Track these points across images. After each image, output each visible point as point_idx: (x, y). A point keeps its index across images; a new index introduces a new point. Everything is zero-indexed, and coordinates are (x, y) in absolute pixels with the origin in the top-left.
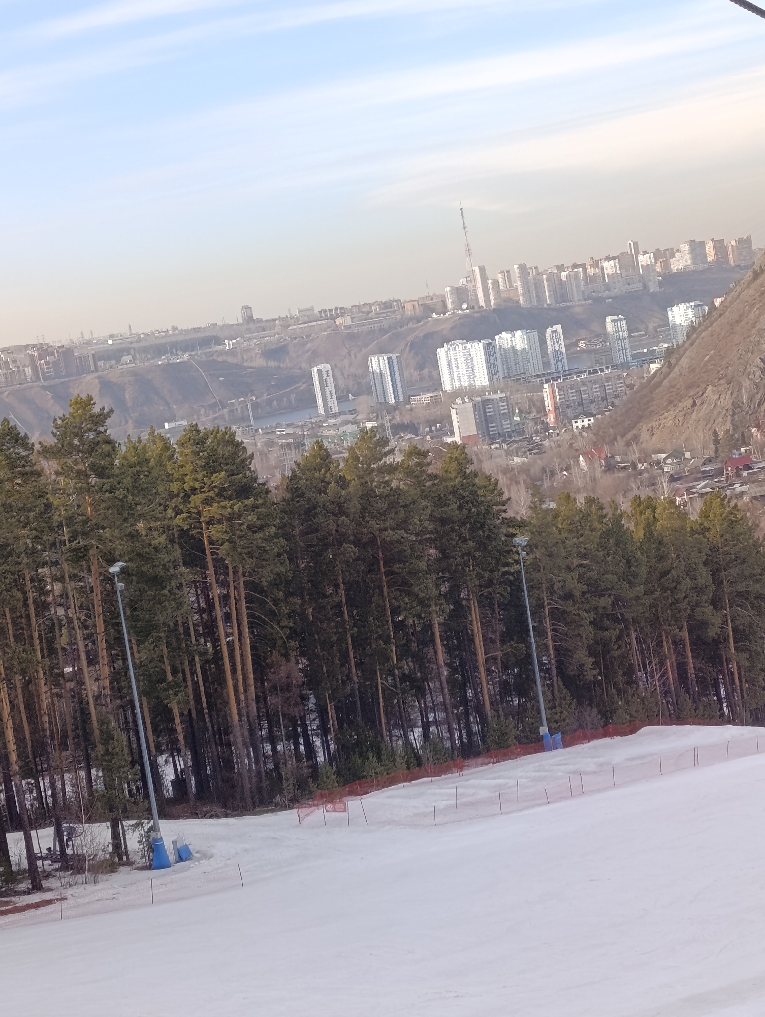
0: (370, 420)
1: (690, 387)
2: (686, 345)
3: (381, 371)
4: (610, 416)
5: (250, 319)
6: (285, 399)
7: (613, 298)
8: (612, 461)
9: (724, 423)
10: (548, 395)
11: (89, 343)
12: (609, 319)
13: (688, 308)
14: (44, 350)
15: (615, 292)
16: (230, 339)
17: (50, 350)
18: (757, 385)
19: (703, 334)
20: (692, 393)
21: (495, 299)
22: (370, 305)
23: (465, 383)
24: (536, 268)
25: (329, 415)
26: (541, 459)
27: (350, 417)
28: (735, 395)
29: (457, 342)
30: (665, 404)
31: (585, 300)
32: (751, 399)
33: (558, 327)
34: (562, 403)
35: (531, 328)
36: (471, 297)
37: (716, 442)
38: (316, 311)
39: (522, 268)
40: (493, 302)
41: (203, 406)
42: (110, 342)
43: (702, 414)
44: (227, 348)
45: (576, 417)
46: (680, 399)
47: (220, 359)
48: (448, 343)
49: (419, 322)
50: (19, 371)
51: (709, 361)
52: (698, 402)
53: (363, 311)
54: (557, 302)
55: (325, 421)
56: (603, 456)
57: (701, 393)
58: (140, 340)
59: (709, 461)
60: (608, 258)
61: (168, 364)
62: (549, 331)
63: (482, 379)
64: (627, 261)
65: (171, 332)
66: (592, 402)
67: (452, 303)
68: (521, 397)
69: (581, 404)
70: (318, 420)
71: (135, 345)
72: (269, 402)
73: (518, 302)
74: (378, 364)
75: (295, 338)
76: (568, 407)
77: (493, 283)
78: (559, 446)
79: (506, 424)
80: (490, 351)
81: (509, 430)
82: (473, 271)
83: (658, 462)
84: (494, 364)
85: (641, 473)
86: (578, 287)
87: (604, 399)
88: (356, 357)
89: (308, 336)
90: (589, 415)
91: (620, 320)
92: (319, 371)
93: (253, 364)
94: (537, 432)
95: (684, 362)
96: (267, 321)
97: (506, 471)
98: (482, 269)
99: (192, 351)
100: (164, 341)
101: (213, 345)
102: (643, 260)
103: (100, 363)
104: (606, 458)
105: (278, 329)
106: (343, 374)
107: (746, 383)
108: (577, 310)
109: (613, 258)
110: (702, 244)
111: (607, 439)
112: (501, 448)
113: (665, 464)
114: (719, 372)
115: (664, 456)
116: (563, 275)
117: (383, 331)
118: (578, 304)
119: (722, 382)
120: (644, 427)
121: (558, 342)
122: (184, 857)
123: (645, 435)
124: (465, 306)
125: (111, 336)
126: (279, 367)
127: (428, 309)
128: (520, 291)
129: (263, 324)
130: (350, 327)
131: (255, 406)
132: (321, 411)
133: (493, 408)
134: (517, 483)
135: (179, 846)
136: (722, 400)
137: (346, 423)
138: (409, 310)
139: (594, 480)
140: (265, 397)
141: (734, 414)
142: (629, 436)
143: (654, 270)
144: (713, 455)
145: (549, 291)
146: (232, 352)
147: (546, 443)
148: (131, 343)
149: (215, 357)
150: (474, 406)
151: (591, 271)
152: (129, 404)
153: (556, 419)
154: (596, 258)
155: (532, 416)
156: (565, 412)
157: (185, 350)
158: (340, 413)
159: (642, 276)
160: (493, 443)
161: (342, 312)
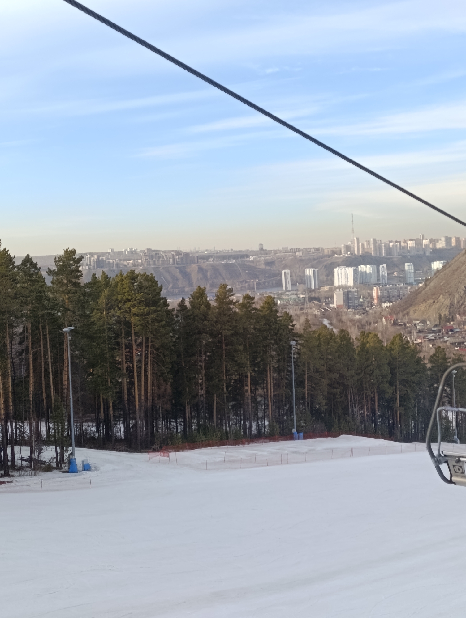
0: (302, 294)
1: (433, 295)
2: (434, 278)
3: (310, 275)
4: (399, 303)
5: (262, 249)
6: (271, 282)
7: (411, 256)
8: (396, 322)
9: (445, 311)
10: (375, 292)
11: (197, 252)
12: (406, 264)
13: (440, 263)
14: (178, 253)
15: (412, 254)
16: (253, 256)
17: (180, 253)
18: (461, 297)
19: (442, 274)
20: (433, 297)
21: (362, 252)
22: (311, 249)
23: (344, 283)
24: (381, 241)
25: (287, 291)
26: (367, 317)
27: (295, 292)
28: (451, 300)
29: (342, 267)
30: (422, 301)
31: (399, 255)
32: (458, 302)
33: (385, 265)
34: (381, 296)
35: (374, 264)
36: (352, 249)
37: (440, 318)
38: (289, 249)
39: (375, 240)
40: (361, 252)
41: (238, 282)
42: (206, 252)
43: (437, 306)
44: (251, 259)
45: (385, 302)
46: (428, 299)
47: (247, 264)
48: (339, 267)
49: (329, 257)
50: (167, 260)
51: (443, 285)
52: (436, 301)
53: (307, 251)
54: (387, 255)
55: (285, 293)
56: (393, 319)
57: (437, 298)
58: (217, 253)
59: (436, 326)
60: (411, 240)
61: (226, 263)
62: (381, 266)
63: (351, 283)
64: (418, 242)
65: (230, 251)
66: (393, 297)
67: (344, 251)
68: (365, 292)
69: (388, 297)
70: (282, 292)
71: (215, 255)
72: (264, 283)
73: (371, 254)
74: (309, 272)
75: (279, 259)
76: (383, 298)
77: (362, 245)
78: (375, 313)
79: (356, 302)
80: (355, 272)
81: (357, 304)
82: (354, 240)
83: (415, 325)
84: (356, 277)
85: (407, 327)
86: (396, 250)
87: (399, 296)
88: (302, 269)
89: (284, 258)
90: (390, 301)
91: (411, 265)
92: (285, 273)
93: (260, 267)
94: (368, 307)
95: (432, 284)
96: (269, 251)
97: (352, 321)
98: (358, 239)
99: (237, 259)
100: (226, 254)
101: (246, 258)
102: (425, 242)
103: (199, 260)
104: (394, 321)
105: (272, 254)
106: (295, 275)
107: (457, 296)
108: (395, 259)
109: (413, 240)
110: (450, 238)
111: (396, 312)
112: (352, 311)
113: (418, 325)
114: (446, 290)
115: (418, 322)
116: (391, 245)
117: (314, 259)
118: (396, 257)
119: (447, 294)
120: (412, 310)
121: (384, 271)
122: (86, 469)
123: (411, 313)
124: (349, 253)
125: (206, 250)
126: (270, 270)
127: (334, 253)
128: (372, 249)
129: (267, 252)
130: (301, 256)
131: (258, 284)
132: (284, 288)
133: (352, 294)
134: (355, 325)
135: (84, 463)
136: (446, 301)
137: (293, 294)
138: (326, 252)
139: (387, 328)
140: (263, 281)
141: (450, 308)
142: (405, 312)
143: (429, 247)
144: (438, 324)
145: (384, 251)
146: (252, 262)
147: (371, 311)
148: (214, 254)
149: (245, 263)
150: (344, 293)
151: (403, 244)
152: (209, 277)
153: (377, 302)
154: (406, 239)
155: (368, 300)
156: (381, 299)
157: (234, 259)
158: (292, 290)
159: (424, 249)
160: (349, 309)
161: (299, 250)
